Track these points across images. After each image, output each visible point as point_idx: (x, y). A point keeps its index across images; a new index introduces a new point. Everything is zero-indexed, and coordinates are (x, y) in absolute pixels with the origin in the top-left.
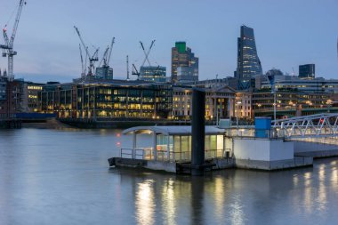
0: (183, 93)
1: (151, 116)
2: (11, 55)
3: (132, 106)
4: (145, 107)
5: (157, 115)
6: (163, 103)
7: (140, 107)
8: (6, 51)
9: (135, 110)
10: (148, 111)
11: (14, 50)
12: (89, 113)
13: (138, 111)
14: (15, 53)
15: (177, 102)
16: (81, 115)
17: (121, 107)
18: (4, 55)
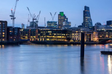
0: (76, 32)
1: (64, 40)
2: (14, 19)
3: (58, 37)
4: (63, 37)
5: (67, 40)
6: (69, 36)
7: (61, 37)
8: (12, 17)
9: (59, 38)
10: (63, 38)
11: (15, 17)
12: (43, 39)
13: (60, 38)
14: (15, 18)
15: (73, 36)
16: (40, 40)
17: (55, 37)
18: (12, 19)
